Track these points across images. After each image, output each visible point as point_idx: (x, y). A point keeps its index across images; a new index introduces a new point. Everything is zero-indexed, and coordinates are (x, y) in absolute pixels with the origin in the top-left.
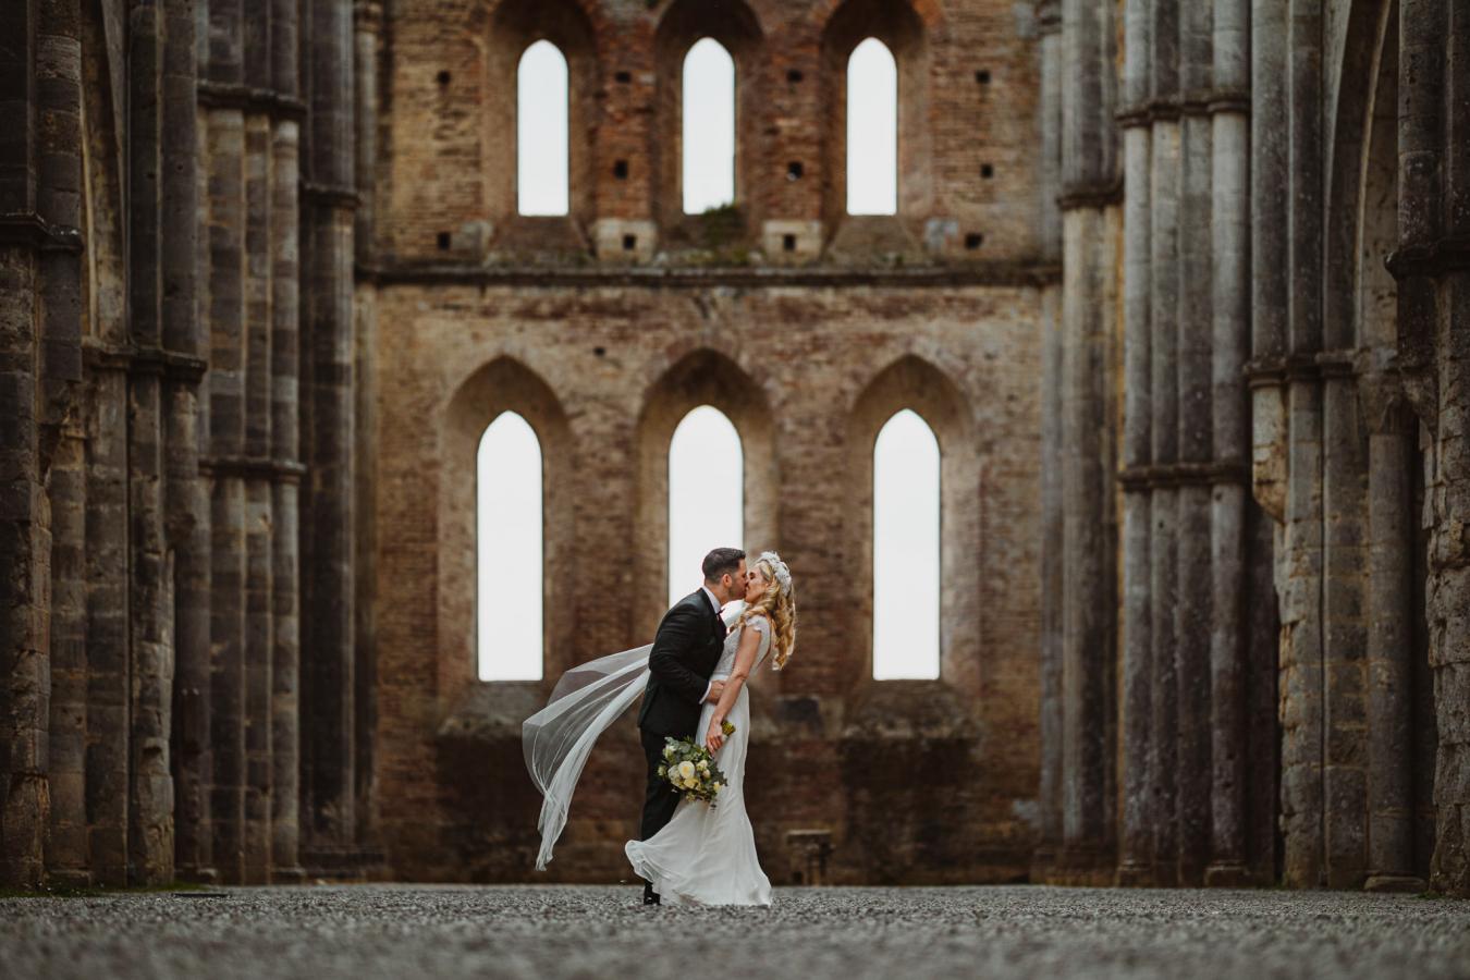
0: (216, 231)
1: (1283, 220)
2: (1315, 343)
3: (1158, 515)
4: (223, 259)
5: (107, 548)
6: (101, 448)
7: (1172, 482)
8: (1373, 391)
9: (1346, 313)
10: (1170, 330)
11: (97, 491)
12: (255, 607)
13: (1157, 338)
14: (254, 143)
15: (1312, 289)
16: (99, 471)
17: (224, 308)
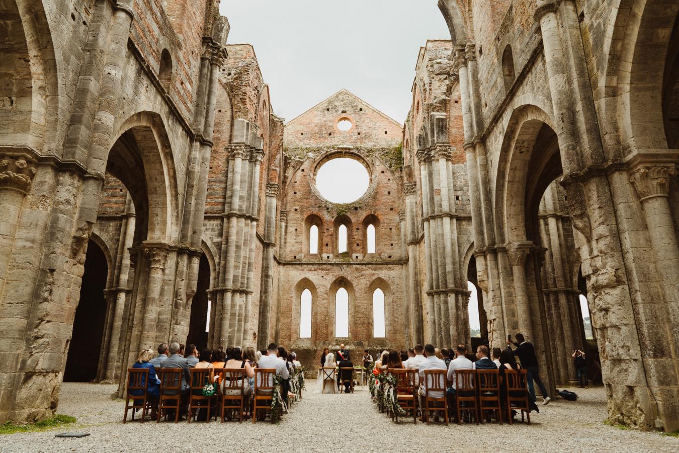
0: (237, 242)
1: (480, 214)
2: (493, 243)
3: (436, 300)
4: (238, 247)
5: (166, 298)
6: (167, 271)
7: (438, 293)
8: (513, 254)
9: (502, 235)
10: (436, 261)
11: (164, 282)
12: (240, 321)
13: (433, 263)
14: (246, 225)
15: (491, 230)
16: (166, 277)
17: (237, 257)
